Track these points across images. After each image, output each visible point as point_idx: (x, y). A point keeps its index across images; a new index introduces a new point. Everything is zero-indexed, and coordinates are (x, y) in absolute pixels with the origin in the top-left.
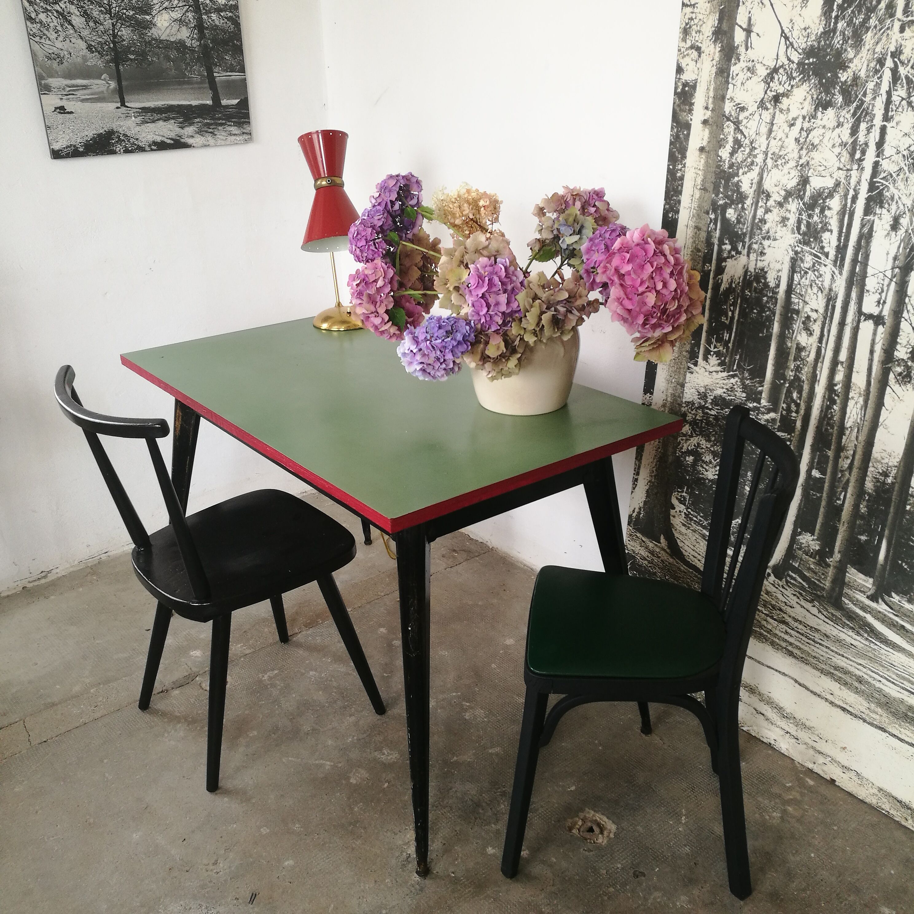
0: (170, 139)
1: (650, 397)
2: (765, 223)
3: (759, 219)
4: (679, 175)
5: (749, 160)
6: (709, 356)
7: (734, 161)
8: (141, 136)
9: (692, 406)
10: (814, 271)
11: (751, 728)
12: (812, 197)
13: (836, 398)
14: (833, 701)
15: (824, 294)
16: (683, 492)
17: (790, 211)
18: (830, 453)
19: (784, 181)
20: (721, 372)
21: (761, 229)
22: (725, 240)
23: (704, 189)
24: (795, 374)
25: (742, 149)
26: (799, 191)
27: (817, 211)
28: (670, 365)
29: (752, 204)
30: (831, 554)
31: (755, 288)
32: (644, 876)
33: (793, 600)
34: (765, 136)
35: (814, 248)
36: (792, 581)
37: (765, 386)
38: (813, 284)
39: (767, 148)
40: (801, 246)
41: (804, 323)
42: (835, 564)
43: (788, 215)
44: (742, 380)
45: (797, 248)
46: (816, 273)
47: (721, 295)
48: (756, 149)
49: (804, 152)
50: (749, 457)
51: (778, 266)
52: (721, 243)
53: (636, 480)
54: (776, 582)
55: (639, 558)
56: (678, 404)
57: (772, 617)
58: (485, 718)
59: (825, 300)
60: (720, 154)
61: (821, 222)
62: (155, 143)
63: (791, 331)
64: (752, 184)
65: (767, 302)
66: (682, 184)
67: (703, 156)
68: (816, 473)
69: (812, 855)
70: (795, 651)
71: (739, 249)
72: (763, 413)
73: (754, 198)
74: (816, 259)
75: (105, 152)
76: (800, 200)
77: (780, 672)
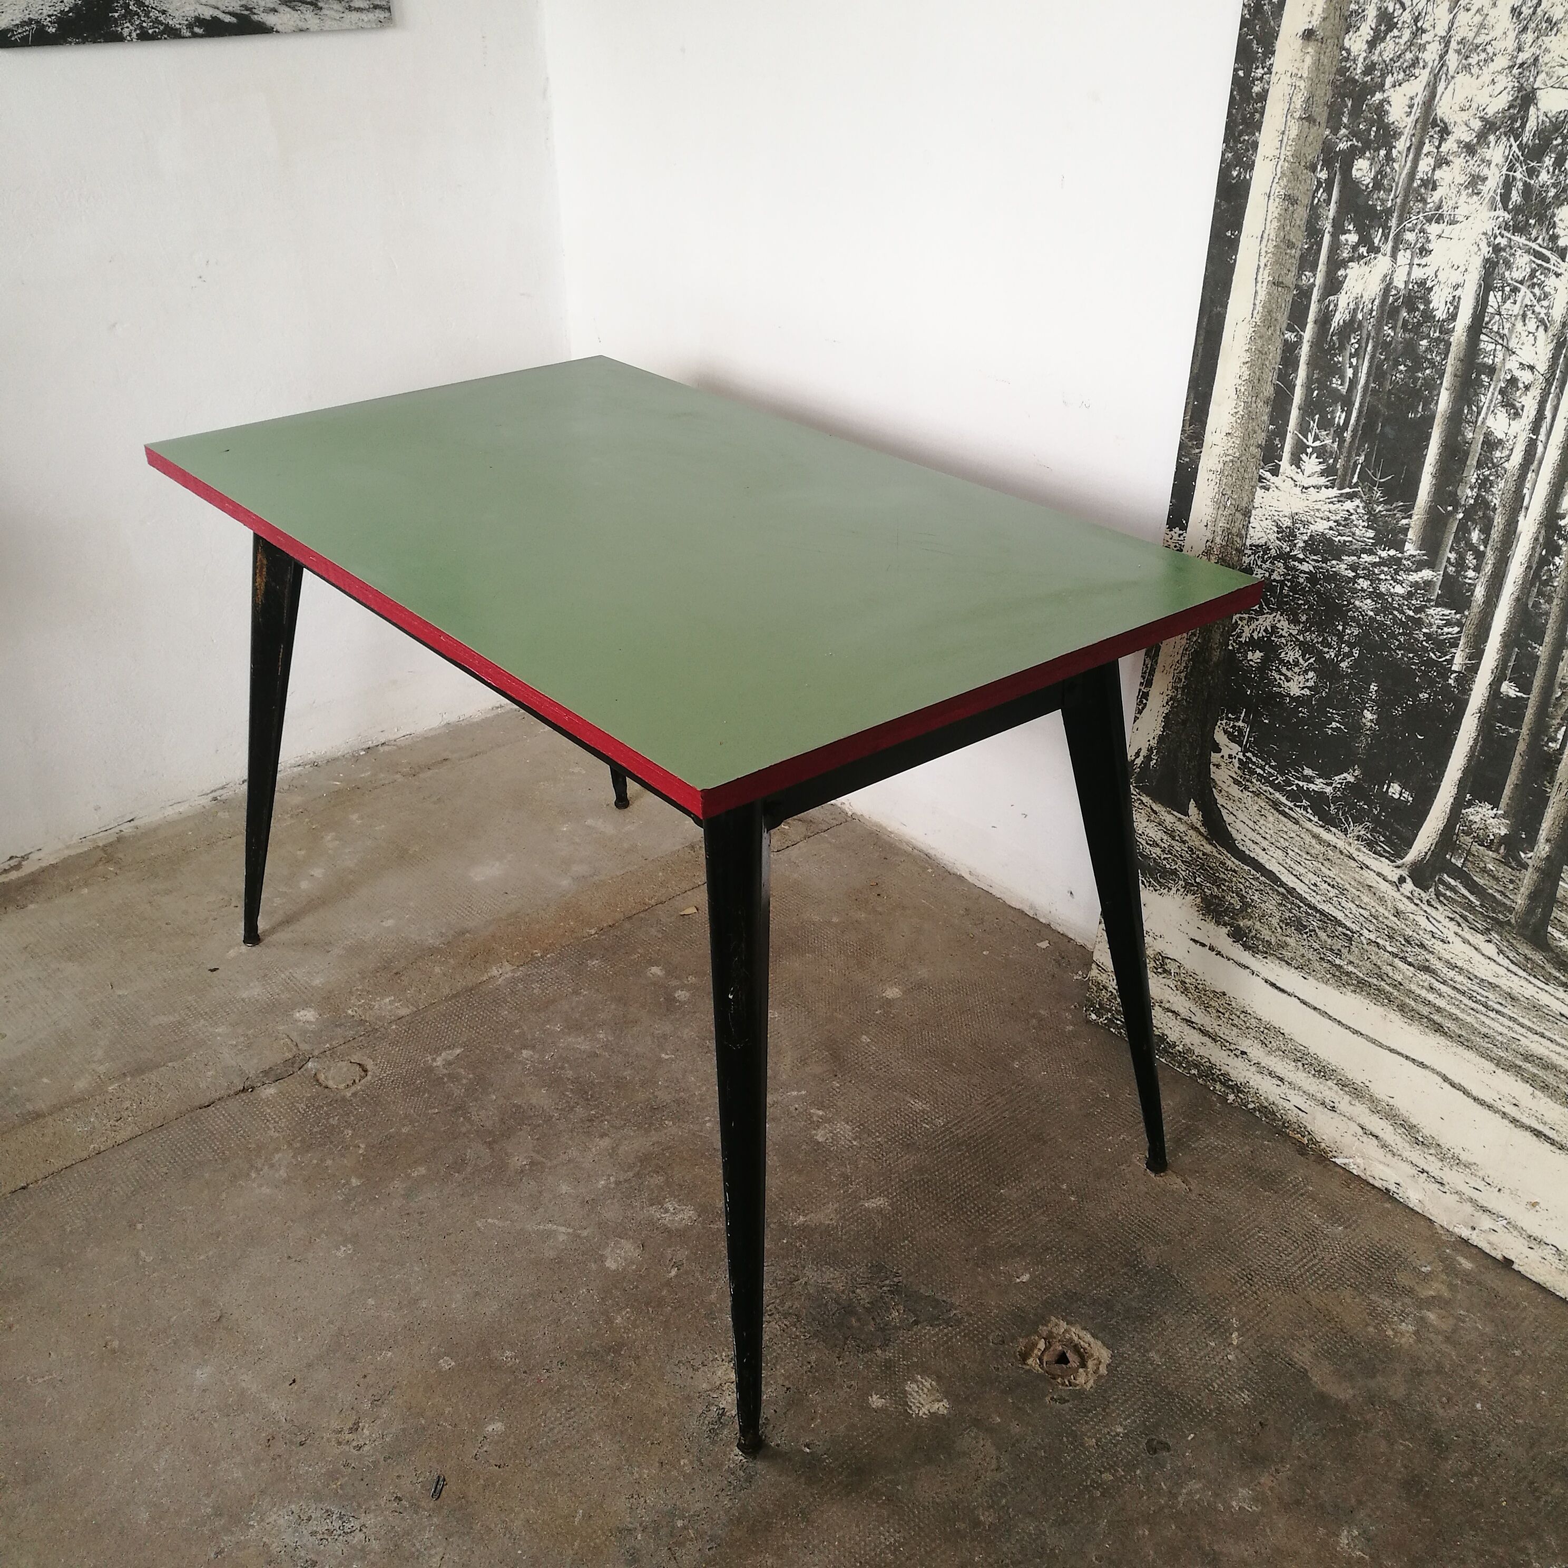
0: (230, 13)
1: (1180, 535)
2: (1434, 189)
3: (1422, 180)
4: (1256, 89)
5: (1409, 56)
6: (1304, 457)
7: (1375, 58)
8: (171, 7)
9: (1265, 553)
10: (1533, 285)
11: (1351, 1160)
12: (1539, 133)
13: (1561, 542)
14: (1518, 1118)
15: (1550, 334)
16: (1237, 719)
17: (1489, 163)
18: (1543, 651)
19: (1482, 98)
20: (1327, 487)
21: (1424, 201)
22: (1346, 223)
23: (1309, 119)
24: (1478, 496)
25: (1395, 32)
26: (1513, 119)
27: (1548, 161)
28: (1222, 472)
29: (1409, 149)
30: (1531, 843)
31: (1405, 322)
32: (1169, 1450)
33: (1449, 929)
34: (1447, 5)
35: (1536, 239)
36: (1448, 893)
37: (1415, 517)
38: (1529, 313)
39: (1450, 29)
40: (1509, 235)
41: (1502, 392)
42: (1538, 864)
43: (1485, 172)
44: (1368, 504)
45: (1499, 240)
46: (1537, 290)
47: (1332, 336)
48: (1424, 31)
49: (1529, 37)
50: (1376, 654)
51: (1456, 277)
52: (1339, 229)
53: (1145, 695)
54: (1416, 894)
55: (1144, 842)
56: (1237, 550)
57: (1404, 959)
58: (855, 1140)
59: (1552, 346)
60: (1347, 44)
61: (1554, 185)
62: (199, 21)
63: (1474, 408)
64: (1411, 107)
65: (1429, 349)
66: (1263, 108)
67: (1310, 50)
68: (1509, 689)
69: (1479, 1406)
70: (1447, 1023)
71: (1376, 241)
72: (1408, 571)
73: (1414, 135)
74: (1540, 262)
75: (101, 36)
76: (1512, 139)
77: (1413, 1060)
